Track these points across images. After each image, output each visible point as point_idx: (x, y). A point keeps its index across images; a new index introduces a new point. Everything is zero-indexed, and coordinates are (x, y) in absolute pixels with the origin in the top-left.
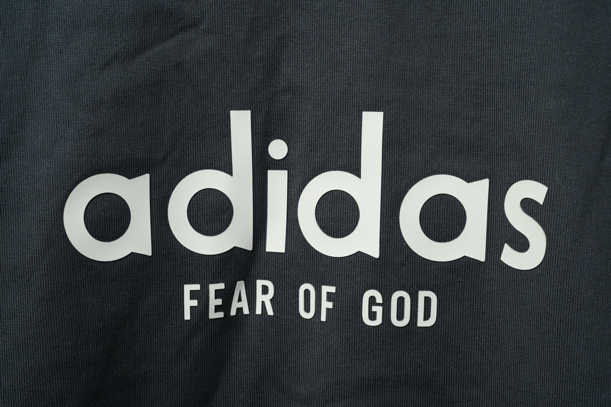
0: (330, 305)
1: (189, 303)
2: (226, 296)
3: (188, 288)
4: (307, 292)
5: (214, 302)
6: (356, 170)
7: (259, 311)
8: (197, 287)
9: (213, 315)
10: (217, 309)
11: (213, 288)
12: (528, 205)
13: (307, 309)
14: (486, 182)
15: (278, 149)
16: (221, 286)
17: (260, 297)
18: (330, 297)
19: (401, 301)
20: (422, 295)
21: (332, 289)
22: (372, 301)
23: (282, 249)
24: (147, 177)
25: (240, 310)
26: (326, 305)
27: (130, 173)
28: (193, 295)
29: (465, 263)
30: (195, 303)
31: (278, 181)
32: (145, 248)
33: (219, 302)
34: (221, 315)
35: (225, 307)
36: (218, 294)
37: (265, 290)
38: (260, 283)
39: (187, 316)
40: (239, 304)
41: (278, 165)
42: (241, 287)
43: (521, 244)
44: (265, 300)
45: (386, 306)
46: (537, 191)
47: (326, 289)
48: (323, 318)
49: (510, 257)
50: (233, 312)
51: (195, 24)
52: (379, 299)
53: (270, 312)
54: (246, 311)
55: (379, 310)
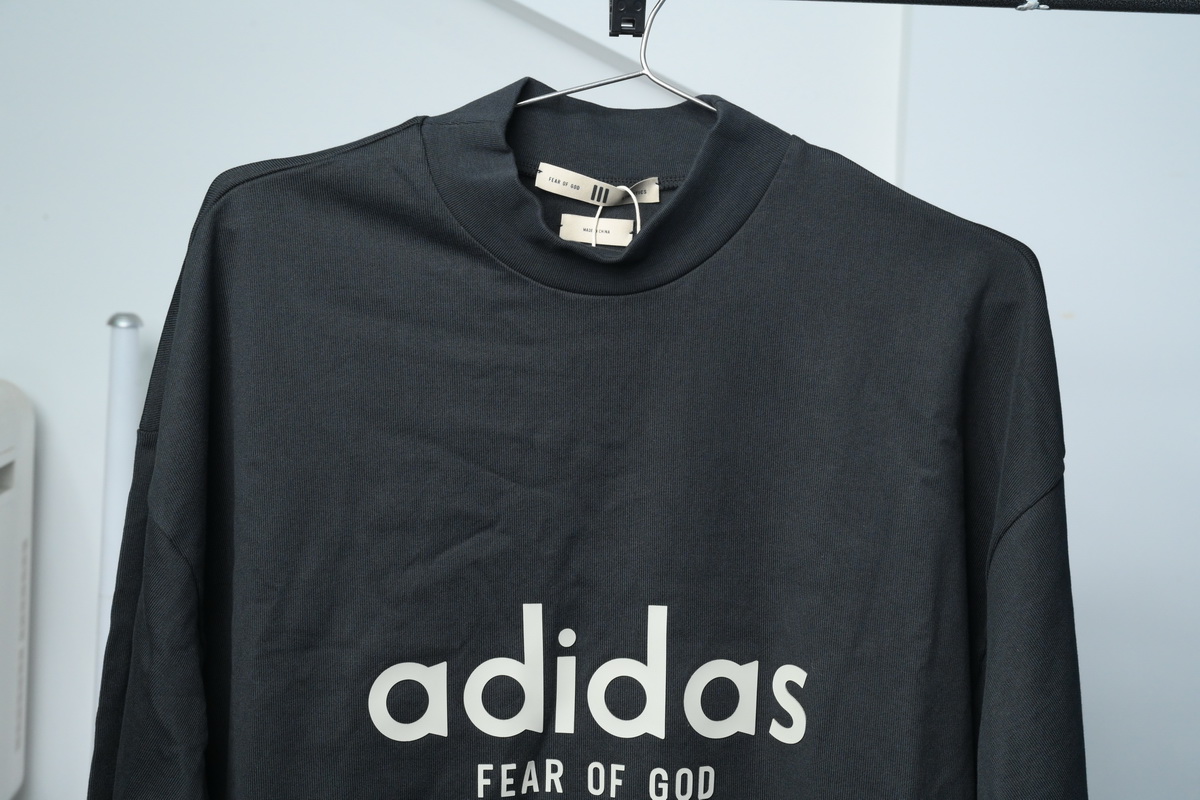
0: (619, 782)
1: (483, 782)
2: (518, 776)
3: (482, 768)
4: (596, 771)
5: (506, 781)
6: (642, 658)
7: (548, 789)
8: (490, 767)
9: (505, 793)
10: (509, 788)
11: (505, 768)
12: (791, 687)
13: (596, 786)
14: (756, 663)
15: (567, 637)
16: (513, 766)
17: (549, 776)
18: (619, 774)
19: (684, 777)
20: (702, 770)
21: (622, 768)
22: (659, 778)
23: (571, 730)
24: (444, 665)
25: (530, 788)
26: (616, 782)
27: (429, 660)
28: (487, 774)
29: (739, 737)
30: (488, 782)
31: (567, 667)
32: (442, 730)
33: (511, 781)
34: (512, 793)
35: (517, 786)
36: (510, 774)
37: (554, 769)
38: (549, 763)
39: (481, 794)
40: (530, 782)
41: (567, 652)
42: (531, 766)
43: (786, 721)
44: (554, 778)
45: (671, 782)
46: (799, 676)
47: (615, 768)
48: (613, 794)
49: (776, 730)
50: (524, 791)
51: (491, 525)
52: (665, 777)
53: (559, 790)
54: (536, 789)
55: (664, 787)
